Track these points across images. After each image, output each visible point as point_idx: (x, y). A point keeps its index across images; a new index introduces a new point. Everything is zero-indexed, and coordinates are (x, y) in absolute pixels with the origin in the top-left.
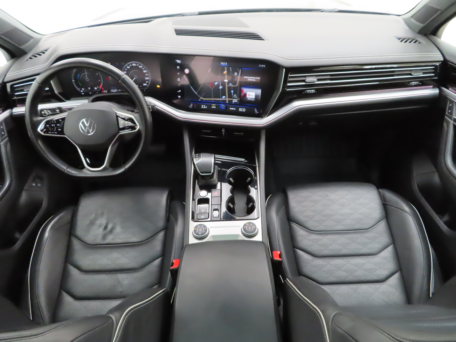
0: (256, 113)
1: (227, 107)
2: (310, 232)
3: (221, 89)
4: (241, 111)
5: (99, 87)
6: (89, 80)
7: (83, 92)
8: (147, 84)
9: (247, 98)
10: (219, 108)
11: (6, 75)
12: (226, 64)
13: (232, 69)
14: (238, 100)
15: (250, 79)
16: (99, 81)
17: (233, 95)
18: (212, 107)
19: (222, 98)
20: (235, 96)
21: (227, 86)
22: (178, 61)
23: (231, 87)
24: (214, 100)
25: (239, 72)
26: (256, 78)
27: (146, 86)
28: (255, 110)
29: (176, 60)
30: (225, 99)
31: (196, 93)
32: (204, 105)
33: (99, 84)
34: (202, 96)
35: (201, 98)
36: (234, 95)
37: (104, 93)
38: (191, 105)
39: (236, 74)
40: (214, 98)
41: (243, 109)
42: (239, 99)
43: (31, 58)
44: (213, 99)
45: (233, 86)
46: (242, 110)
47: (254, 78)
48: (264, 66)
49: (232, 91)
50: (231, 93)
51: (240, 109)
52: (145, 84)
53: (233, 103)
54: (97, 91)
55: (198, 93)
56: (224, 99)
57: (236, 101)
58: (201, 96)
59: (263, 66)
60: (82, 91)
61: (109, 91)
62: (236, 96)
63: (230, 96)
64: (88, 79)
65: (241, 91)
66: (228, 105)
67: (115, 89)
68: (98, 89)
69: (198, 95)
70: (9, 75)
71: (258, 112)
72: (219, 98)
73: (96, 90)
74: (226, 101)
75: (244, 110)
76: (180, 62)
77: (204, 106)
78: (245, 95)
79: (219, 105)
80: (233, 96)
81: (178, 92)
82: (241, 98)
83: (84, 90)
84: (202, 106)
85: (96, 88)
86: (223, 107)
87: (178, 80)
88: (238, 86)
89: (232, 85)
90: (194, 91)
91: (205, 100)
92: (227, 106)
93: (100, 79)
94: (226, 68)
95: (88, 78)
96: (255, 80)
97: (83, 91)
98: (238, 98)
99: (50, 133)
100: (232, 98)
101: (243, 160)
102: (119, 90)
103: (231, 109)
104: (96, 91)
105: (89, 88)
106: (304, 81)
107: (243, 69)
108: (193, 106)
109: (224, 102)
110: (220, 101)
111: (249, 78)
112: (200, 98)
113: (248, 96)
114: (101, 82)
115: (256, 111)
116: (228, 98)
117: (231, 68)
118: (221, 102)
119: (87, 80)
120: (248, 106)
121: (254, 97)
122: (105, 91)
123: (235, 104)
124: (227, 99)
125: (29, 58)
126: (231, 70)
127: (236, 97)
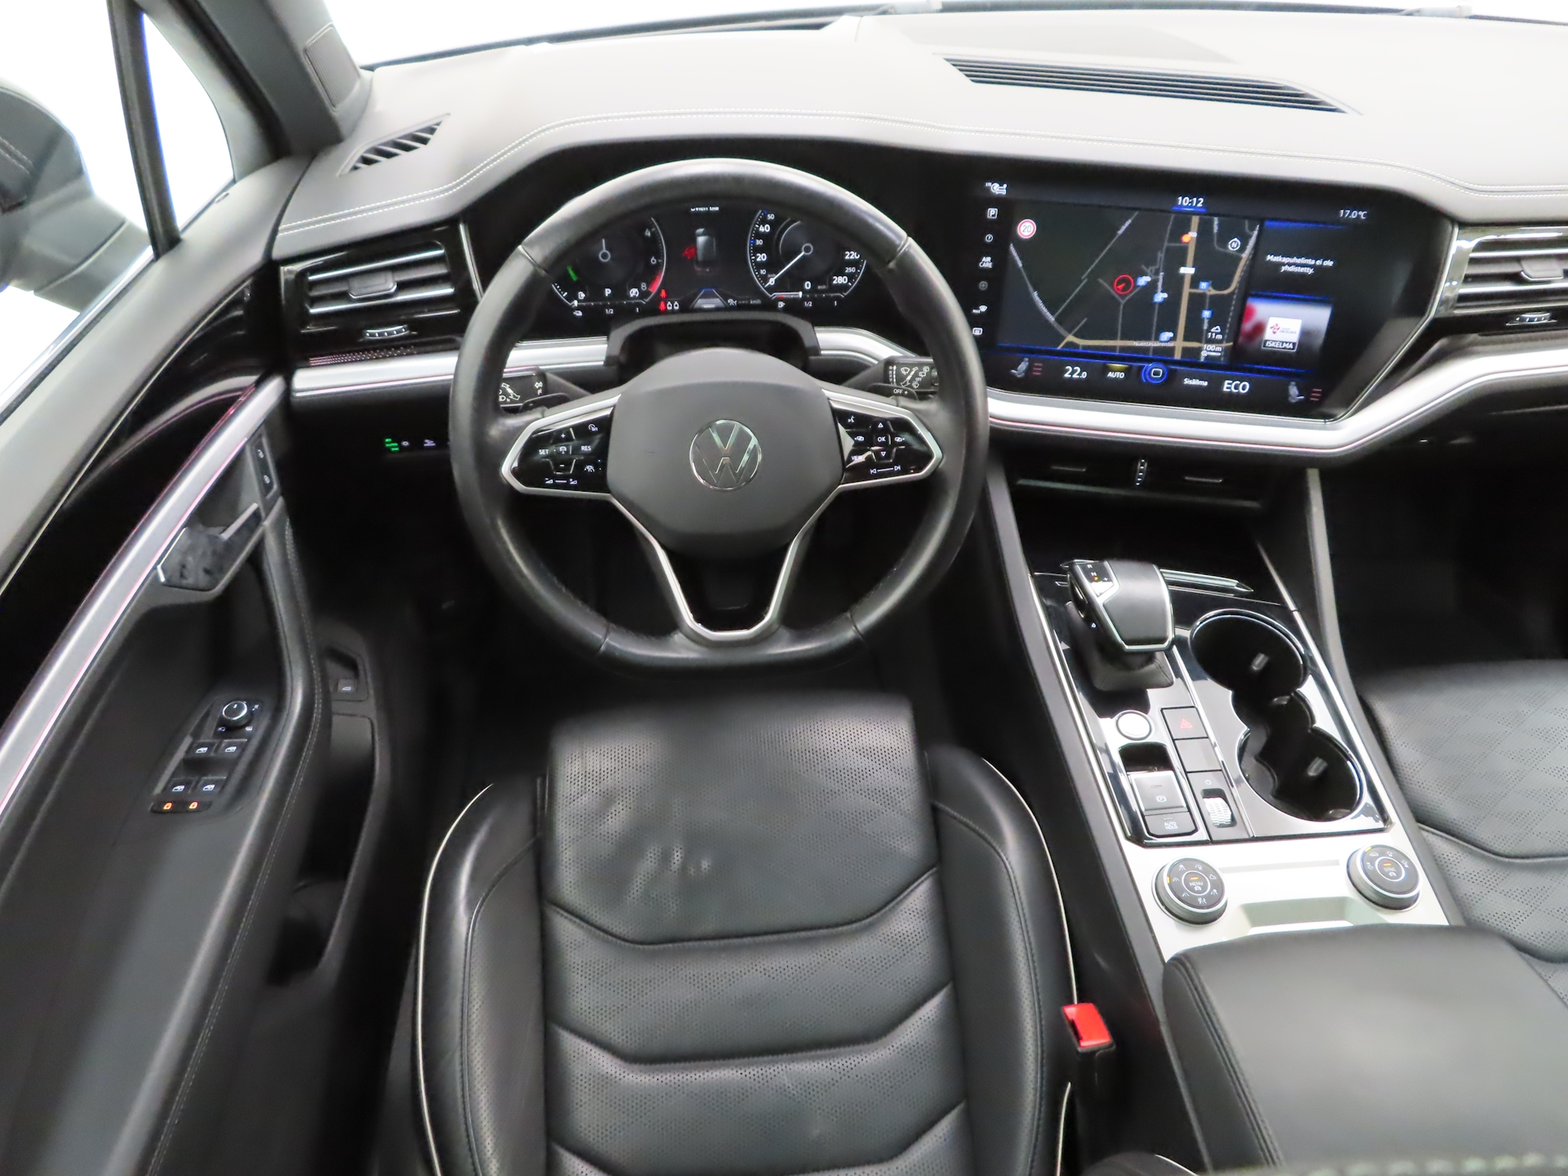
0: (1294, 401)
1: (1171, 377)
2: (1497, 862)
3: (1161, 304)
4: (1231, 393)
5: (648, 286)
6: (612, 259)
7: (579, 308)
8: (851, 277)
9: (1266, 341)
10: (1141, 381)
11: (275, 232)
12: (1200, 205)
13: (1220, 225)
14: (1225, 350)
15: (1290, 265)
16: (653, 261)
17: (1205, 327)
18: (1110, 375)
19: (1157, 339)
20: (1216, 334)
21: (1187, 290)
22: (998, 189)
23: (1203, 296)
24: (1123, 349)
25: (1250, 236)
26: (1319, 262)
27: (843, 288)
28: (1290, 387)
29: (988, 184)
30: (1171, 344)
31: (1052, 319)
32: (1076, 368)
33: (650, 273)
34: (1073, 333)
35: (1070, 338)
36: (1211, 325)
37: (666, 312)
38: (1023, 366)
39: (1234, 245)
40: (1124, 337)
41: (1238, 382)
42: (1231, 344)
43: (367, 161)
44: (1119, 343)
45: (1213, 292)
46: (1236, 387)
47: (1311, 262)
48: (1362, 214)
49: (1206, 314)
50: (1202, 321)
51: (1226, 385)
52: (840, 280)
53: (1202, 360)
54: (639, 305)
55: (1056, 320)
56: (1167, 342)
57: (1214, 351)
58: (1070, 332)
59: (1359, 216)
60: (576, 303)
61: (686, 308)
62: (1219, 331)
63: (1194, 331)
64: (607, 252)
65: (1243, 313)
66: (1178, 368)
67: (714, 296)
68: (643, 295)
69: (1056, 325)
70: (287, 229)
71: (1302, 397)
72: (1148, 339)
73: (634, 298)
74: (1172, 350)
75: (1244, 389)
76: (1004, 192)
77: (1073, 372)
78: (1259, 329)
79: (1141, 368)
80: (1204, 332)
81: (974, 311)
82: (1241, 339)
83: (585, 300)
84: (1068, 370)
85: (634, 292)
86: (1156, 373)
87: (984, 265)
88: (1233, 293)
89: (1211, 288)
90: (1044, 310)
91: (1085, 347)
92: (1176, 370)
93: (659, 256)
94: (1195, 220)
95: (607, 249)
96: (1310, 271)
97: (579, 301)
98: (1227, 342)
99: (551, 482)
100: (1199, 341)
101: (1232, 583)
102: (731, 301)
103: (1187, 381)
104: (633, 302)
105: (608, 292)
106: (1516, 278)
107: (1267, 223)
108: (1029, 369)
109: (1163, 356)
110: (1147, 349)
111: (1286, 260)
112: (1063, 338)
113: (1268, 335)
114: (658, 266)
115: (1293, 391)
116: (1186, 338)
117: (1216, 221)
118: (1151, 356)
119: (604, 256)
120: (1260, 371)
121: (1295, 338)
122: (673, 303)
123: (1211, 363)
124: (1180, 345)
125: (358, 161)
126: (1216, 229)
127: (1220, 337)
